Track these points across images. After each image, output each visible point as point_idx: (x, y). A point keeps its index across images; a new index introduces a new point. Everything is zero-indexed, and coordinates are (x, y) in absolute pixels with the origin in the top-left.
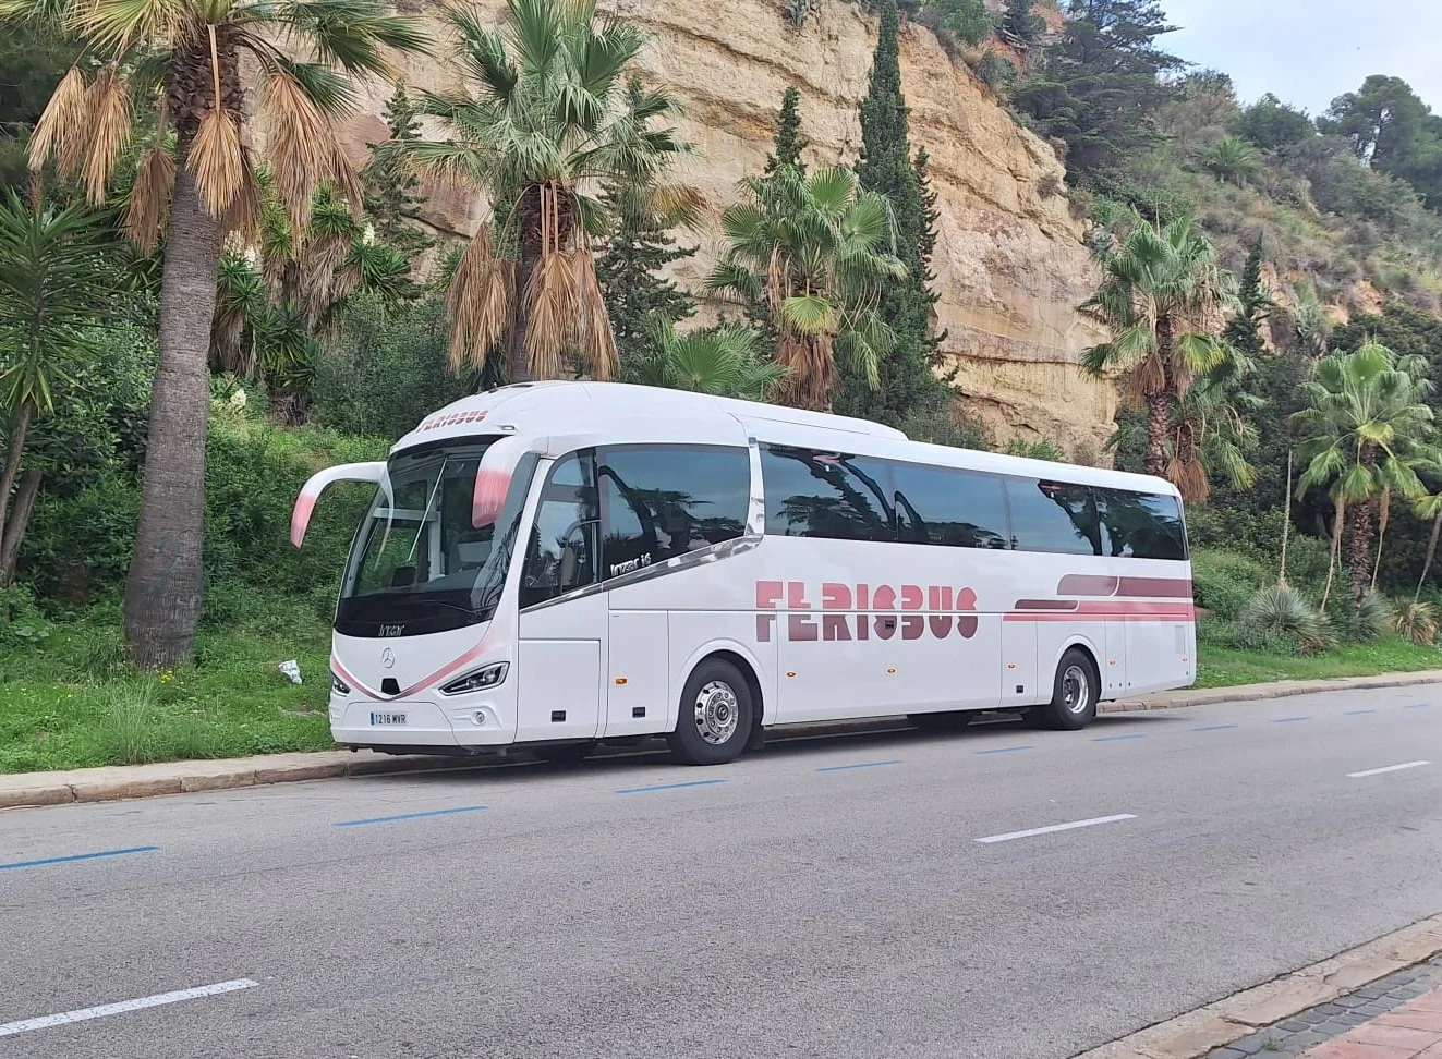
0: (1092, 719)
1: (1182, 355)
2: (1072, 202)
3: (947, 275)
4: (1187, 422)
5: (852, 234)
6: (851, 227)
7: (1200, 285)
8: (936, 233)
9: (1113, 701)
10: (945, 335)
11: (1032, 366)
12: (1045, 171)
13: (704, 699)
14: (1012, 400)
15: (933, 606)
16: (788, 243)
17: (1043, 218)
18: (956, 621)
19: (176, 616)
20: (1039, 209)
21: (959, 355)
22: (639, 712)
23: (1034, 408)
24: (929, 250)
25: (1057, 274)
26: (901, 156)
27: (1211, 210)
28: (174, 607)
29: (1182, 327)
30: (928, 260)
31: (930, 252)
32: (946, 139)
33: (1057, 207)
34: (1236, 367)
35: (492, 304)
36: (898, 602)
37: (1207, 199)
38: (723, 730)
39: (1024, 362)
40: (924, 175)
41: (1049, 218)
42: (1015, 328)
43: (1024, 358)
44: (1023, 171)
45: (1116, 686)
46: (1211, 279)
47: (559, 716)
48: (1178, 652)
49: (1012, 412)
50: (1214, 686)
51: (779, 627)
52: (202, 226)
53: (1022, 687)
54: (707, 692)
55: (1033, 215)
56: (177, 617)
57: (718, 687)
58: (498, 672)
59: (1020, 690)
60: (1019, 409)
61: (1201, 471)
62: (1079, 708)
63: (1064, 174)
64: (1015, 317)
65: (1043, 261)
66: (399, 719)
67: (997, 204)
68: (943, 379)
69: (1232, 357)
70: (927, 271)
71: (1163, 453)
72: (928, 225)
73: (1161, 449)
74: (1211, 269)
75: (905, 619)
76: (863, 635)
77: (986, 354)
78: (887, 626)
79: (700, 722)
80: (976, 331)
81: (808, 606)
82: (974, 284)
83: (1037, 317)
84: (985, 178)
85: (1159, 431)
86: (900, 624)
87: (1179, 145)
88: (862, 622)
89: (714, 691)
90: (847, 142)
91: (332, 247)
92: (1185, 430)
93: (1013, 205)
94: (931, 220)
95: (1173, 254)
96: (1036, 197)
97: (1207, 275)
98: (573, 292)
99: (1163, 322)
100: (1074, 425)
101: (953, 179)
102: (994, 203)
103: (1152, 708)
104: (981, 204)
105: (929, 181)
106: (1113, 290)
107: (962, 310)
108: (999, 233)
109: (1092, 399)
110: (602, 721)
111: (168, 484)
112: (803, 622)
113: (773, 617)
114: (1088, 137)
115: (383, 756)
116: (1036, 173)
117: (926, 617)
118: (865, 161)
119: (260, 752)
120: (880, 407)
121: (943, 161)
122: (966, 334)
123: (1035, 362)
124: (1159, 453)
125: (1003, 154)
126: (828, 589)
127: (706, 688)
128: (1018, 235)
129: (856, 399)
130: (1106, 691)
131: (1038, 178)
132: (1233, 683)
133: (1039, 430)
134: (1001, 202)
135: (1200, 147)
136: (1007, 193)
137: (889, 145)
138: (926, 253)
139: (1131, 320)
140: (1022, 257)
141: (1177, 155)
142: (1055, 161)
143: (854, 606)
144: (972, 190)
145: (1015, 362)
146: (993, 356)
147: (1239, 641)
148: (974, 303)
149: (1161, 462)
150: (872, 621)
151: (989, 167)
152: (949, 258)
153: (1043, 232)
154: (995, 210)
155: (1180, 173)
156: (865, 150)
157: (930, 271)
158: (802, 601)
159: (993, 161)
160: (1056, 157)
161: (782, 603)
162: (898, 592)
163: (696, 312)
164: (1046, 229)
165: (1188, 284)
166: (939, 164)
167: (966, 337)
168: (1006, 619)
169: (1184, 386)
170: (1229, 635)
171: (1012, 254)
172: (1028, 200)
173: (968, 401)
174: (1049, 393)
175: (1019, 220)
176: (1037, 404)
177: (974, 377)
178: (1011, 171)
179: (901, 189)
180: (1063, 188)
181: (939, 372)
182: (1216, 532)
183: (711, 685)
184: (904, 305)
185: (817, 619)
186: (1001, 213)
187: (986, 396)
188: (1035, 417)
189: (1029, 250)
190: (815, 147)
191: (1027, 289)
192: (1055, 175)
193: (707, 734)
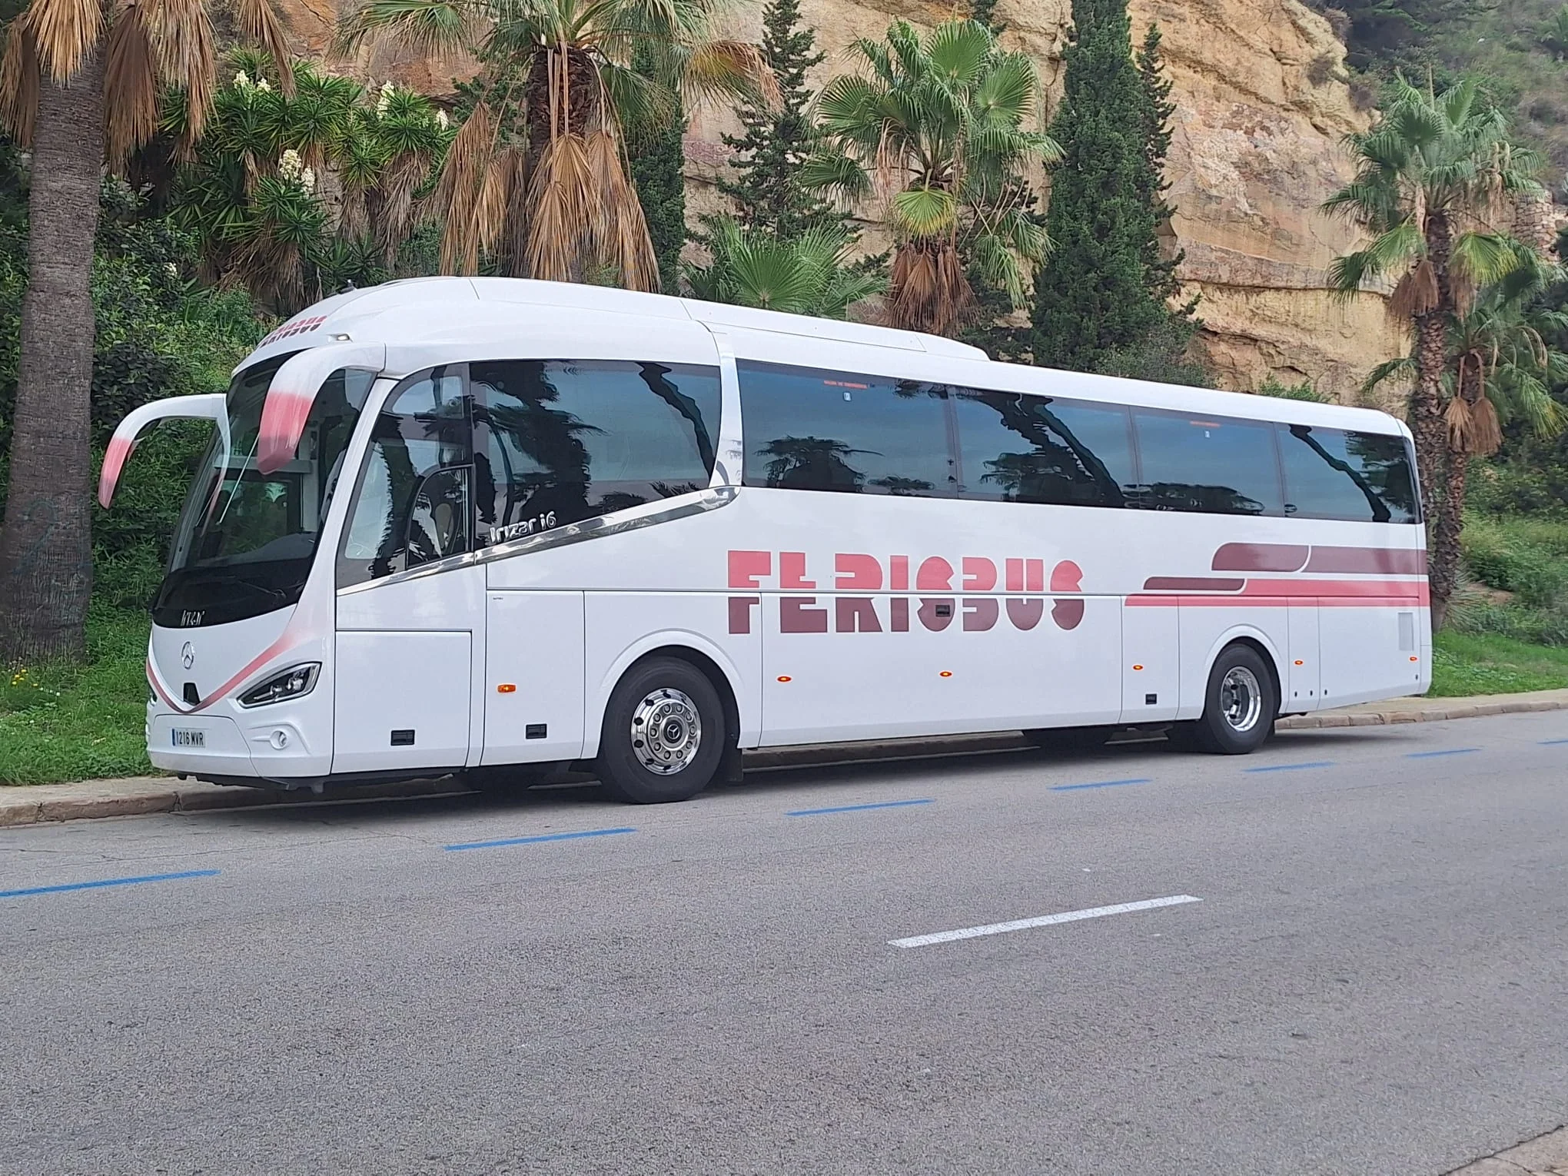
0: (1268, 738)
1: (1461, 259)
2: (1354, 89)
3: (1188, 183)
4: (1473, 351)
5: (989, 107)
6: (986, 100)
7: (1485, 171)
8: (1171, 132)
9: (1303, 714)
10: (1181, 257)
11: (1301, 294)
12: (1319, 50)
13: (645, 712)
14: (1274, 337)
15: (1013, 585)
16: (902, 123)
17: (1316, 110)
18: (1049, 605)
19: (51, 600)
20: (1310, 98)
21: (1204, 283)
22: (536, 731)
23: (1302, 346)
24: (1161, 153)
25: (1334, 179)
26: (1120, 34)
27: (1542, 94)
28: (48, 589)
29: (1463, 226)
30: (1162, 165)
31: (1164, 155)
32: (1188, 15)
33: (1335, 96)
34: (1537, 277)
35: (485, 203)
36: (957, 581)
37: (1538, 82)
38: (673, 756)
39: (1289, 290)
40: (1155, 60)
41: (1324, 110)
42: (1279, 247)
43: (1289, 284)
44: (1290, 52)
45: (1304, 696)
46: (1502, 161)
47: (403, 738)
48: (1402, 648)
49: (1273, 352)
50: (1495, 692)
51: (766, 614)
52: (73, 105)
53: (1155, 696)
54: (650, 703)
55: (1303, 107)
56: (53, 601)
57: (668, 697)
58: (305, 675)
59: (1151, 699)
60: (1282, 347)
61: (1492, 414)
62: (1248, 723)
63: (1345, 55)
64: (1277, 234)
65: (1314, 162)
66: (197, 739)
67: (1256, 94)
68: (1180, 312)
69: (1531, 263)
70: (1159, 178)
71: (1438, 390)
72: (1161, 122)
73: (1436, 385)
74: (1503, 147)
75: (966, 603)
76: (900, 624)
77: (1240, 280)
78: (938, 615)
79: (639, 744)
80: (1227, 252)
81: (812, 584)
82: (1223, 194)
83: (1306, 233)
84: (1239, 62)
85: (1433, 363)
86: (959, 611)
87: (1505, 20)
88: (899, 607)
89: (660, 703)
90: (1062, 26)
91: (407, 167)
92: (1472, 361)
93: (1277, 96)
94: (1164, 115)
95: (1451, 131)
96: (1306, 85)
97: (1497, 157)
98: (588, 186)
99: (1437, 221)
100: (1355, 367)
101: (1197, 64)
102: (1251, 93)
103: (1393, 721)
104: (1235, 95)
105: (1162, 68)
106: (1370, 180)
107: (1208, 228)
108: (1257, 129)
109: (1380, 333)
110: (476, 744)
111: (38, 434)
112: (803, 607)
113: (756, 601)
114: (1381, 11)
115: (209, 787)
116: (1306, 53)
117: (1002, 601)
118: (1073, 44)
119: (95, 776)
120: (1089, 346)
121: (1183, 42)
122: (1213, 256)
123: (1305, 289)
124: (1433, 390)
125: (1264, 32)
126: (843, 561)
127: (650, 697)
128: (1282, 132)
129: (1060, 338)
130: (1289, 701)
131: (1309, 60)
132: (1526, 688)
133: (1309, 372)
134: (1261, 92)
135: (1535, 20)
136: (1269, 79)
137: (1103, 21)
138: (1158, 156)
139: (1395, 220)
140: (1286, 159)
141: (1501, 32)
142: (1330, 38)
143: (886, 584)
144: (1221, 78)
145: (1278, 289)
146: (1249, 282)
147: (1550, 635)
148: (1223, 218)
149: (1435, 402)
150: (915, 605)
151: (1245, 51)
152: (1191, 163)
153: (1315, 126)
154: (1253, 102)
155: (1504, 51)
156: (1074, 29)
157: (1162, 178)
158: (802, 579)
159: (1251, 41)
160: (1334, 34)
161: (771, 581)
162: (957, 568)
163: (860, 236)
164: (1319, 123)
165: (1468, 167)
166: (1179, 47)
167: (1213, 259)
168: (1128, 603)
169: (1466, 304)
170: (1538, 626)
171: (1274, 155)
172: (1296, 88)
173: (1216, 339)
174: (1322, 328)
175: (1284, 114)
176: (1307, 340)
177: (1226, 310)
178: (1274, 53)
179: (1118, 74)
180: (1343, 72)
181: (1176, 303)
182: (1536, 496)
183: (659, 692)
184: (1121, 220)
185: (826, 602)
186: (1261, 106)
187: (1239, 332)
188: (1304, 357)
189: (1296, 151)
190: (1022, 34)
191: (1294, 199)
192: (1330, 55)
193: (651, 761)
